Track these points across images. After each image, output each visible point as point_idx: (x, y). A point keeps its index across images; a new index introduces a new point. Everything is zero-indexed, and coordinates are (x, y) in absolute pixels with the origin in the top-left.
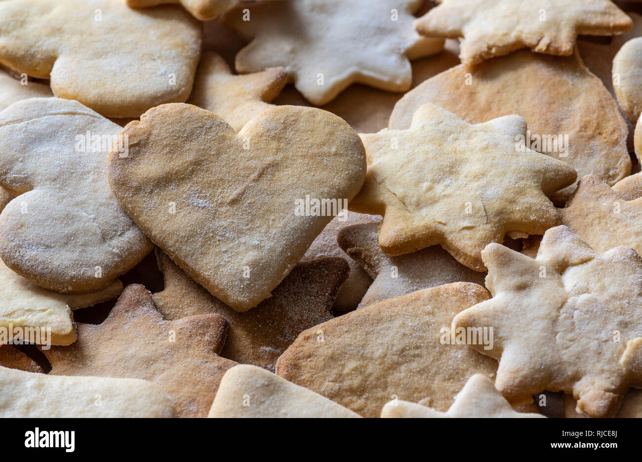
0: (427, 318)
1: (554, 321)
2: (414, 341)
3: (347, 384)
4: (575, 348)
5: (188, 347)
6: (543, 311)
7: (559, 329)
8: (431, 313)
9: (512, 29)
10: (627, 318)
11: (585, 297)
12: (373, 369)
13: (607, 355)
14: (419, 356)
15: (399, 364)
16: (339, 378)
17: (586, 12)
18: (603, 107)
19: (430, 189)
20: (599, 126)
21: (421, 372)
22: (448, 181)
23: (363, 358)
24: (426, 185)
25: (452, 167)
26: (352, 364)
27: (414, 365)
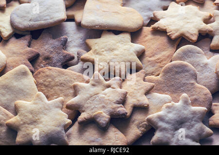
0: (72, 80)
1: (91, 97)
2: (65, 83)
3: (45, 83)
4: (89, 105)
5: (24, 55)
6: (91, 93)
7: (90, 99)
8: (75, 79)
9: (167, 26)
10: (106, 106)
11: (104, 96)
12: (53, 83)
13: (93, 111)
14: (64, 87)
15: (58, 86)
16: (45, 81)
17: (188, 32)
18: (168, 57)
19: (103, 51)
20: (162, 61)
21: (61, 90)
22: (108, 52)
23: (53, 80)
24: (103, 50)
25: (113, 49)
26: (50, 80)
27: (61, 88)
